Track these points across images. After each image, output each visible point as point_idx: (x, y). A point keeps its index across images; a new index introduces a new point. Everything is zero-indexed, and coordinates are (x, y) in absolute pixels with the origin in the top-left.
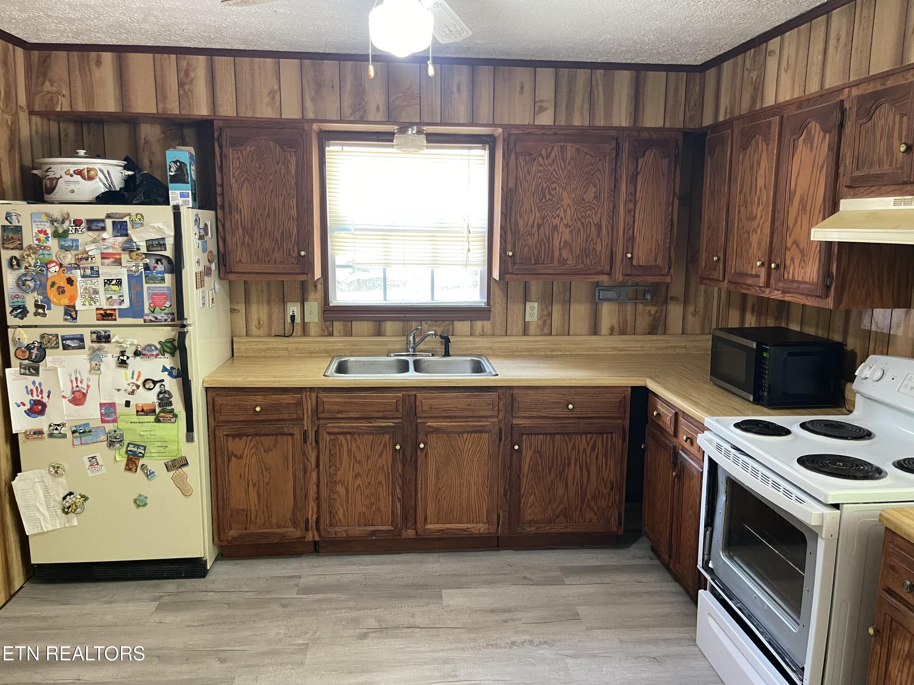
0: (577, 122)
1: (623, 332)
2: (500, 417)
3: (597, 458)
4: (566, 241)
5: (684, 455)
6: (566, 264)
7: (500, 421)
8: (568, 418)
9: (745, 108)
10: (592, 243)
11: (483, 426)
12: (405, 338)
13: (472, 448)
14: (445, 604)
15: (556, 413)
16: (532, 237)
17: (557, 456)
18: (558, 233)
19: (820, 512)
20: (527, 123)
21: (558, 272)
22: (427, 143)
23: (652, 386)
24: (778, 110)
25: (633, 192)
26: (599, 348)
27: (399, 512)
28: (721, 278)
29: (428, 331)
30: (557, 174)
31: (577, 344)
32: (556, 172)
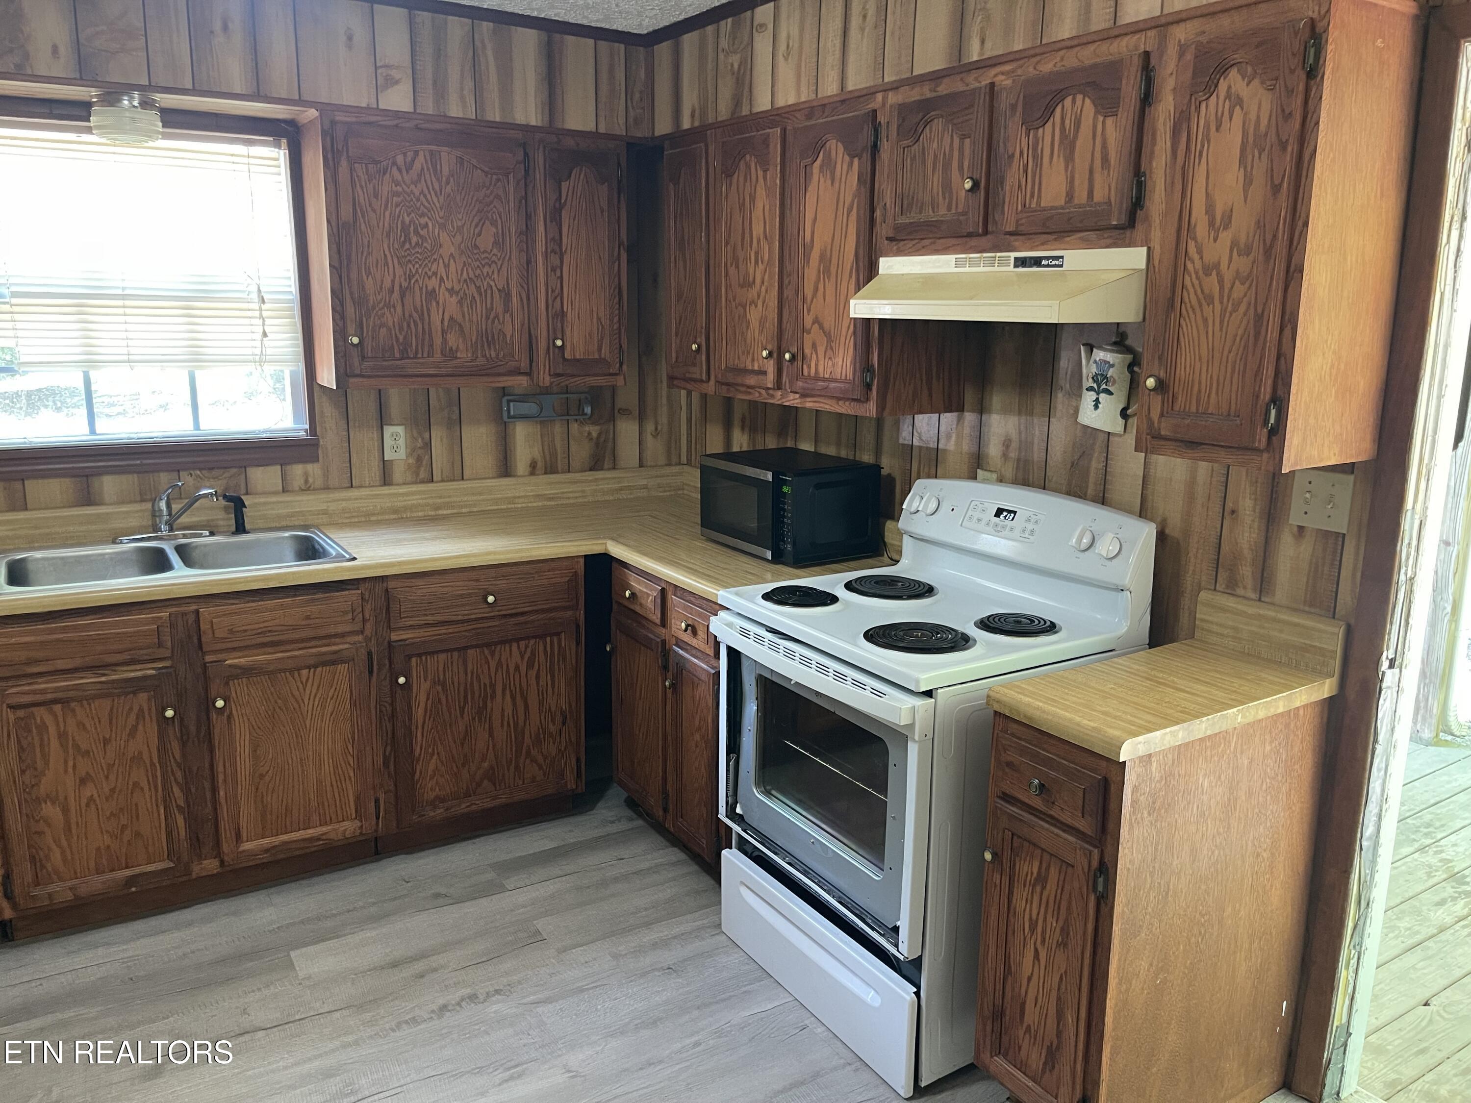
0: (455, 110)
1: (551, 469)
2: (368, 632)
3: (538, 677)
4: (451, 318)
5: (681, 652)
6: (456, 358)
7: (368, 640)
8: (486, 618)
9: (724, 111)
10: (496, 321)
11: (336, 652)
12: (149, 505)
13: (319, 695)
14: (301, 975)
15: (466, 612)
16: (392, 310)
17: (472, 683)
18: (438, 303)
19: (910, 706)
20: (364, 105)
21: (443, 371)
22: (163, 127)
23: (618, 551)
24: (778, 118)
25: (557, 237)
26: (515, 497)
27: (183, 833)
28: (704, 378)
29: (199, 489)
30: (427, 200)
31: (480, 494)
32: (425, 196)
